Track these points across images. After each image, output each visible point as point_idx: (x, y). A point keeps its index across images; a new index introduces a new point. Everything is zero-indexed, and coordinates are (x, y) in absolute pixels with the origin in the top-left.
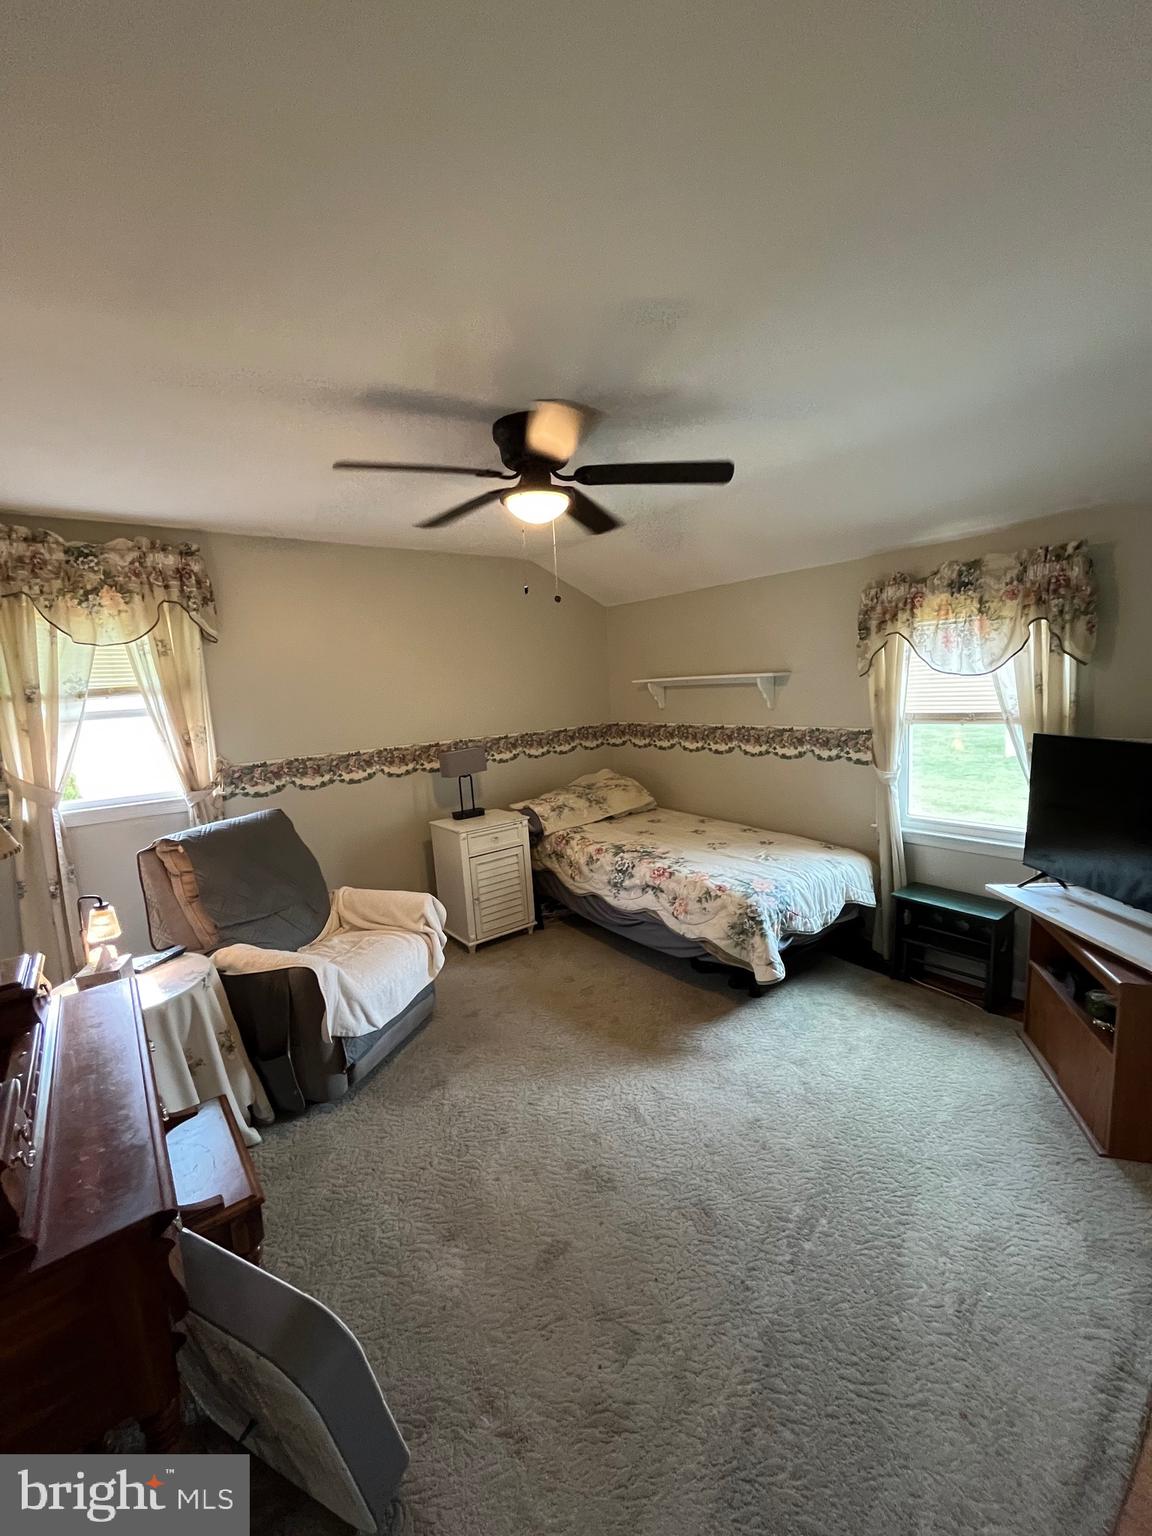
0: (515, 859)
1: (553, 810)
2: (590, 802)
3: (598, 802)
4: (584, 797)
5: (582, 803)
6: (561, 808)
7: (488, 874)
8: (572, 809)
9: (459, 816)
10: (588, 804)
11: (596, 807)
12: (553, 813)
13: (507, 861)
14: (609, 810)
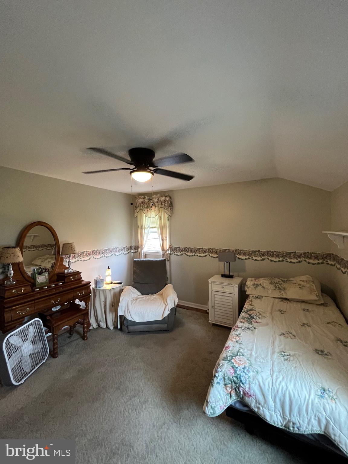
0: (231, 299)
1: (253, 285)
2: (276, 287)
3: (280, 289)
4: (274, 284)
5: (272, 287)
6: (257, 285)
7: (219, 300)
8: (264, 287)
9: (224, 276)
10: (274, 288)
11: (277, 291)
12: (252, 286)
13: (228, 298)
14: (284, 295)
